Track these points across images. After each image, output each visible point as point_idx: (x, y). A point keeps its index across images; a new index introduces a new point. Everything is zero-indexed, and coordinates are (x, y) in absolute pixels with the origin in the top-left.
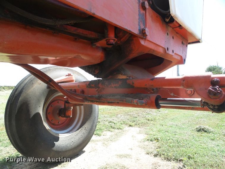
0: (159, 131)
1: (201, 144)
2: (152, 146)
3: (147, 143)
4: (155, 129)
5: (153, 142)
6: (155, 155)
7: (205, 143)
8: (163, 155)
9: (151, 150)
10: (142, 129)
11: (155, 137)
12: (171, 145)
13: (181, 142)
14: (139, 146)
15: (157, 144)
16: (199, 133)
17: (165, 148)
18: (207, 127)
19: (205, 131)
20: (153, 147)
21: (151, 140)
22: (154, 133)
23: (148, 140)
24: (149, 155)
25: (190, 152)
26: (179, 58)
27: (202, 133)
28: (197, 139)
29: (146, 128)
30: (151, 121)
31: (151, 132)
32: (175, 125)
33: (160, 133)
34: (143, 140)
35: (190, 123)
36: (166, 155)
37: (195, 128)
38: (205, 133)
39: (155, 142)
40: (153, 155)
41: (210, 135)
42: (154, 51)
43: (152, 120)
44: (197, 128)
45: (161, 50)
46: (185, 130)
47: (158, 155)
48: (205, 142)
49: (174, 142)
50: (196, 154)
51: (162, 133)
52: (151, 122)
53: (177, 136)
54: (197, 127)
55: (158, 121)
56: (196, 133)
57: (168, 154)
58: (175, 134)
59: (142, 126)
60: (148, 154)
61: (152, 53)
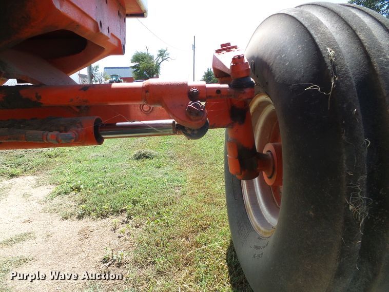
0: (76, 173)
1: (146, 178)
2: (70, 203)
3: (57, 200)
4: (67, 171)
5: (70, 195)
6: (79, 216)
7: (150, 175)
8: (93, 211)
9: (69, 211)
10: (41, 176)
11: (72, 185)
12: (103, 191)
13: (118, 182)
14: (44, 210)
15: (78, 196)
16: (140, 161)
17: (95, 199)
18: (148, 150)
19: (147, 157)
20: (73, 204)
21: (66, 193)
22: (68, 178)
23: (59, 194)
24: (69, 220)
25: (134, 193)
26: (116, 43)
27: (143, 161)
28: (139, 172)
29: (49, 172)
30: (56, 157)
31: (62, 178)
32: (103, 157)
33: (79, 176)
34: (49, 197)
35: (123, 148)
36: (98, 210)
37: (133, 154)
38: (148, 160)
39: (73, 193)
40: (76, 216)
41: (153, 161)
42: (78, 25)
43: (58, 155)
44: (135, 155)
45: (90, 26)
46: (118, 161)
47: (84, 214)
48: (150, 173)
49: (106, 186)
50: (143, 195)
51: (83, 175)
52: (57, 159)
53: (108, 174)
54: (136, 152)
55: (69, 154)
56: (135, 162)
57: (101, 208)
58: (105, 172)
59: (38, 170)
60: (66, 218)
61: (72, 30)
